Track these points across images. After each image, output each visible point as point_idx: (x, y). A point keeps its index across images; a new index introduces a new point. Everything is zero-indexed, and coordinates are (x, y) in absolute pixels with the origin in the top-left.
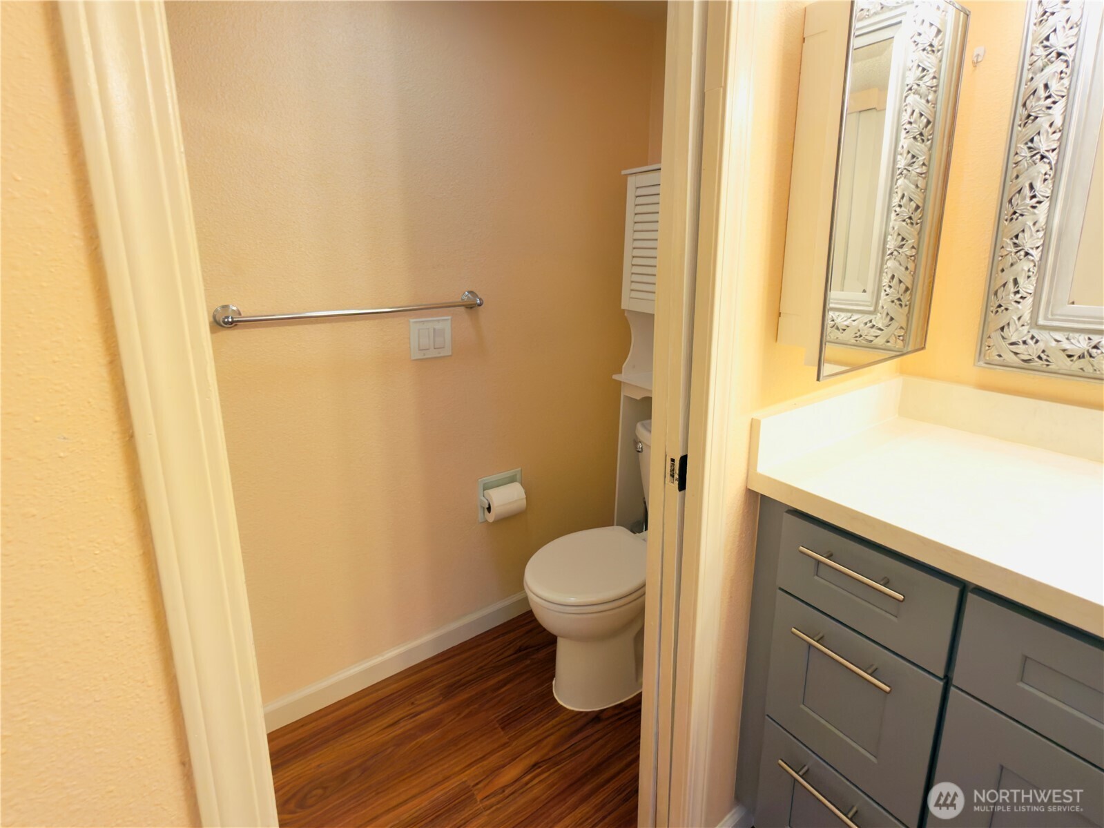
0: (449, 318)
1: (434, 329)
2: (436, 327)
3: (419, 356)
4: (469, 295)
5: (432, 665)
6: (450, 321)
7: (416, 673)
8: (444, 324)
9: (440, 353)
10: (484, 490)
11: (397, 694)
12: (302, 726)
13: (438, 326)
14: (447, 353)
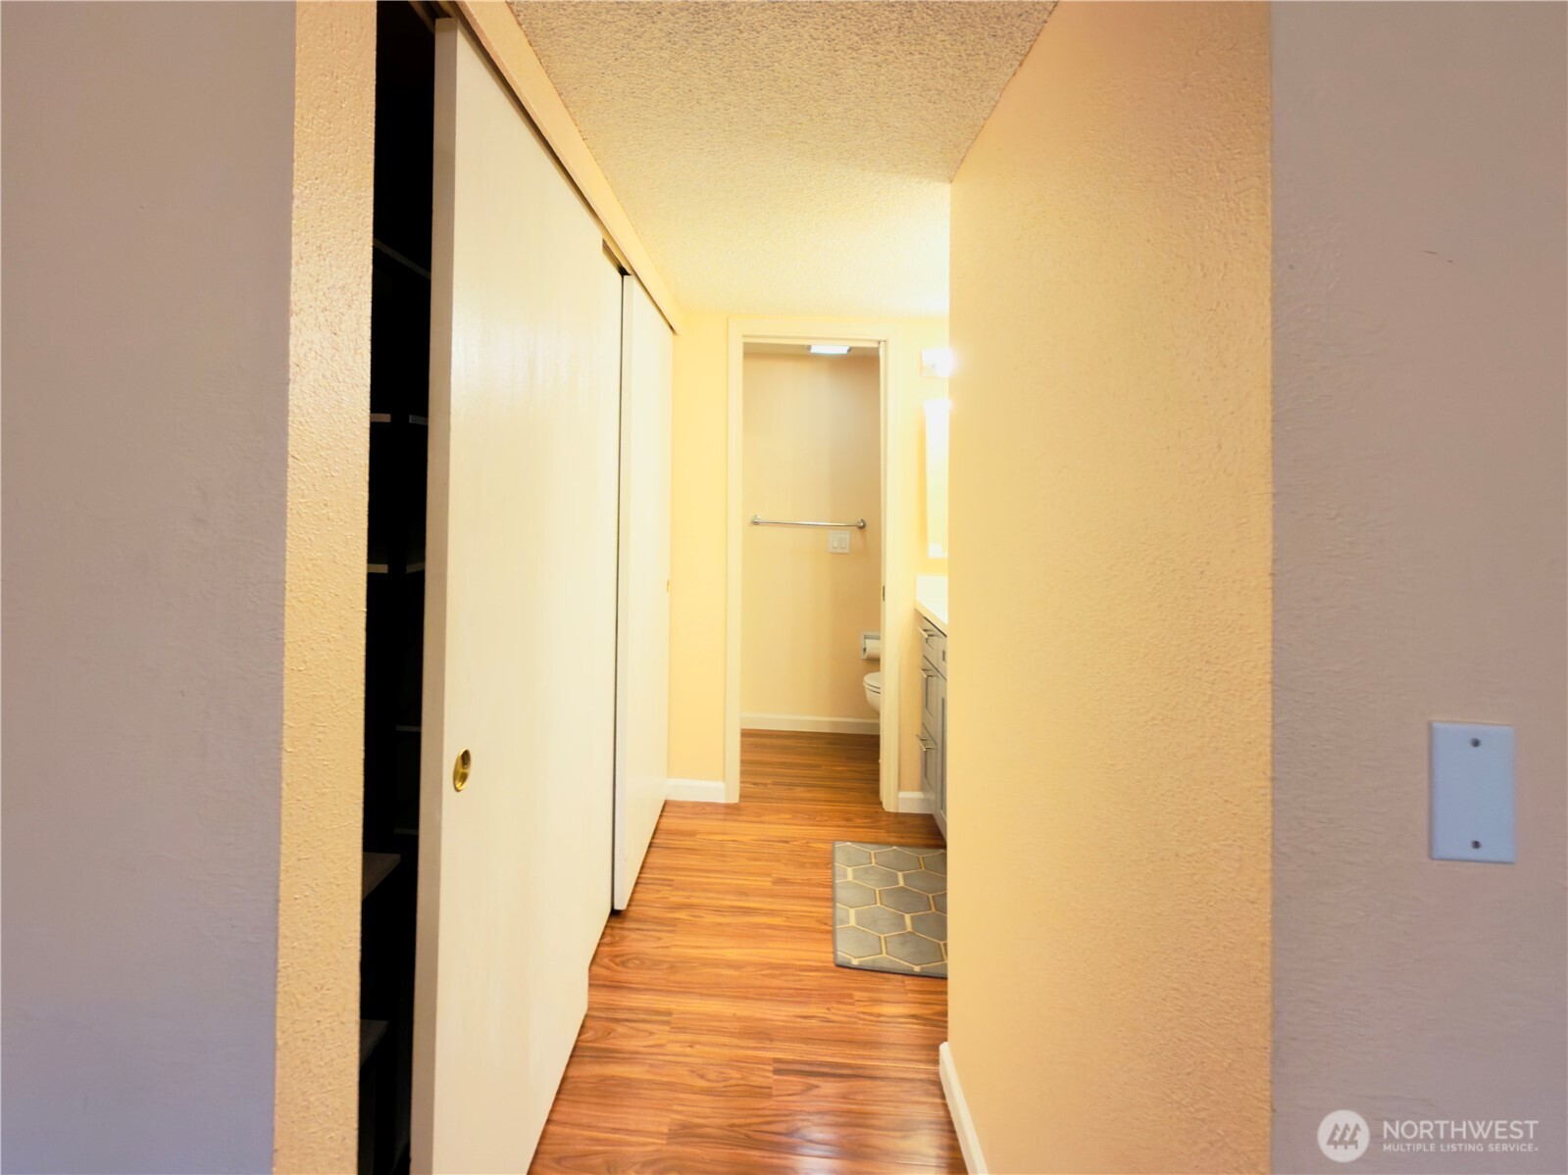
0: (848, 532)
1: (841, 538)
3: (832, 551)
4: (861, 521)
8: (846, 535)
9: (843, 551)
10: (865, 638)
13: (843, 536)
14: (847, 551)
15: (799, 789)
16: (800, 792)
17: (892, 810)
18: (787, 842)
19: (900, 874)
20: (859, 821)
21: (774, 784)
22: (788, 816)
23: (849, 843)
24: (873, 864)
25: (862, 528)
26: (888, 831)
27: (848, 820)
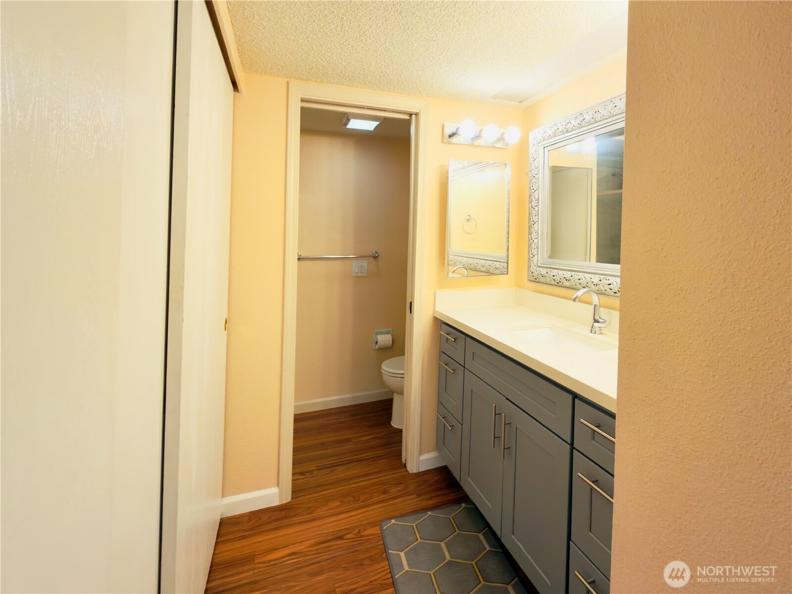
0: (366, 261)
3: (355, 275)
4: (375, 252)
8: (364, 263)
9: (363, 275)
10: (376, 335)
13: (362, 264)
14: (365, 274)
15: (340, 469)
16: (341, 473)
17: (415, 471)
18: (341, 538)
19: (443, 544)
20: (394, 491)
21: (319, 469)
22: (338, 503)
23: (393, 521)
24: (419, 540)
25: (375, 257)
26: (419, 495)
27: (385, 492)
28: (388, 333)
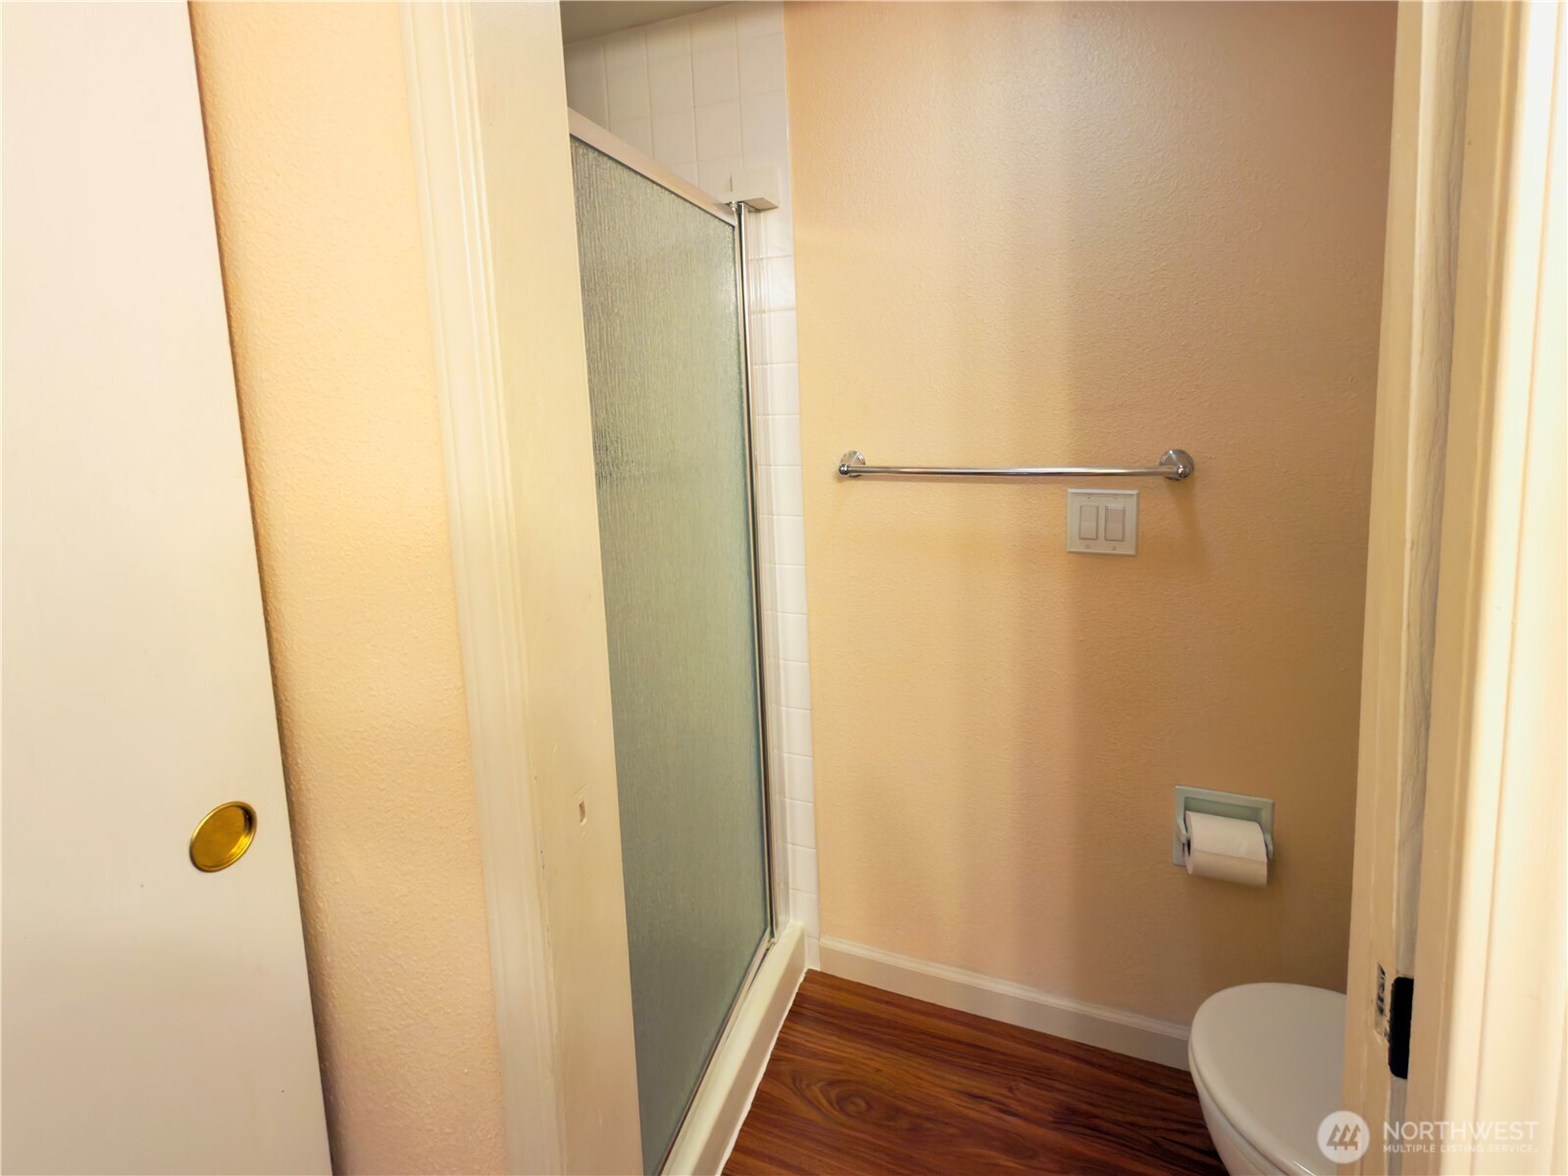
0: (1135, 492)
1: (1106, 507)
2: (1111, 506)
4: (1174, 456)
5: (1064, 1054)
6: (1135, 498)
7: (1036, 1045)
8: (1124, 501)
9: (1114, 549)
11: (1003, 1057)
12: (887, 1003)
13: (1114, 505)
14: (1128, 550)
28: (1251, 815)
